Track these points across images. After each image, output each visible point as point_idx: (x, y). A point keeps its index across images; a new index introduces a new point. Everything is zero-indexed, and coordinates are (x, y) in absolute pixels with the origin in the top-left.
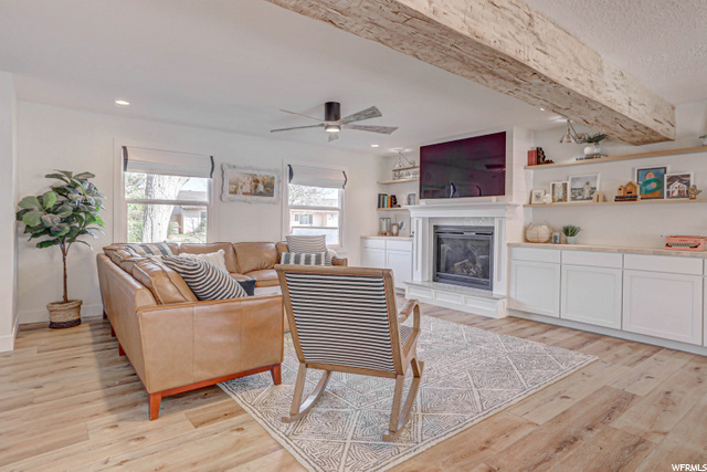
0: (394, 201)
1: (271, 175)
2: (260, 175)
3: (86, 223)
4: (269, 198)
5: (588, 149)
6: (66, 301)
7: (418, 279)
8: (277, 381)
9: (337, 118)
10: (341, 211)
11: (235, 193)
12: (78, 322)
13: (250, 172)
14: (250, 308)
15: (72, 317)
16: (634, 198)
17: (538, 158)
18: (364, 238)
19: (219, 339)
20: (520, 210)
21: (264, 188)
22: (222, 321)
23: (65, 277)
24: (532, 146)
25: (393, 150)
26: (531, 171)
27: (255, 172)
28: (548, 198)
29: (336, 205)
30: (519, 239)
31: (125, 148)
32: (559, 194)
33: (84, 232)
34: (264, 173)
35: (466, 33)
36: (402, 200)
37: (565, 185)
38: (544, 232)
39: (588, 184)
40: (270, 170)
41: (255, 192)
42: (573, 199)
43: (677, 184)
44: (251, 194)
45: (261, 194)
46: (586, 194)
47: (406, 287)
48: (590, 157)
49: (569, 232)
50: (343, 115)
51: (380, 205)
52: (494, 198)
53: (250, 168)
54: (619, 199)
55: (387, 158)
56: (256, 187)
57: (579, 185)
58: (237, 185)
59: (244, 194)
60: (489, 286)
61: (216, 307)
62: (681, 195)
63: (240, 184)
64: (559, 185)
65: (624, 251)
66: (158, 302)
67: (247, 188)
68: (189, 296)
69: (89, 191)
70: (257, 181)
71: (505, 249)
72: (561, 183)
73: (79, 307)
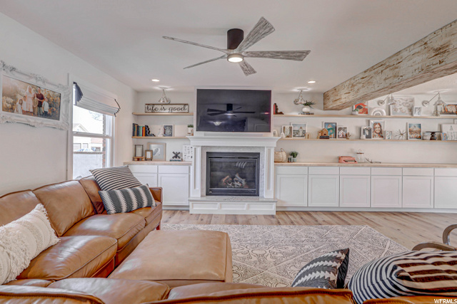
0: (148, 131)
1: (58, 90)
2: (46, 89)
4: (56, 122)
7: (196, 195)
11: (12, 109)
13: (33, 81)
16: (328, 138)
21: (49, 107)
27: (40, 84)
32: (288, 133)
37: (291, 128)
38: (284, 155)
39: (301, 128)
40: (56, 84)
41: (39, 109)
42: (294, 136)
43: (342, 131)
44: (33, 114)
45: (46, 115)
46: (301, 134)
47: (189, 204)
49: (294, 155)
51: (135, 134)
54: (321, 138)
56: (40, 105)
57: (297, 128)
58: (14, 97)
59: (25, 113)
60: (256, 194)
63: (19, 97)
64: (287, 127)
67: (29, 105)
70: (41, 97)
72: (288, 126)
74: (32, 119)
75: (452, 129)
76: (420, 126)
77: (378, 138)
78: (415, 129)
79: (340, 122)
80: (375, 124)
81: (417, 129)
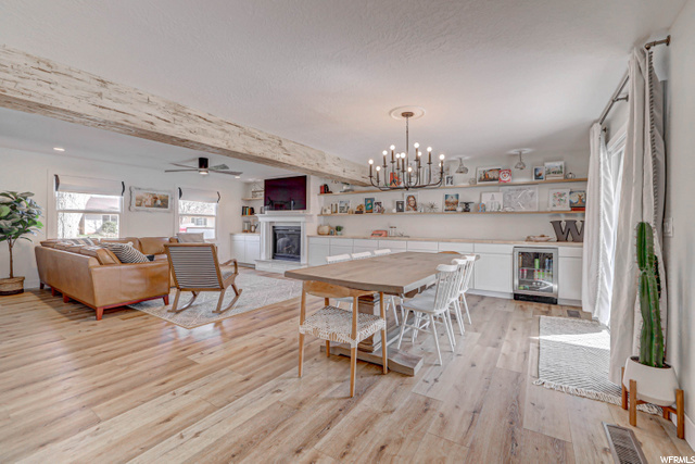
0: (252, 211)
1: (166, 194)
3: (28, 226)
5: (345, 187)
6: (12, 277)
7: (263, 258)
8: (167, 303)
9: (206, 166)
10: (216, 217)
11: (140, 205)
12: (21, 291)
14: (152, 267)
15: (18, 288)
16: (362, 212)
17: (325, 190)
18: (232, 234)
19: (134, 281)
20: (315, 218)
21: (162, 203)
22: (137, 273)
23: (11, 261)
24: (322, 183)
25: (250, 180)
26: (323, 197)
28: (329, 212)
29: (214, 213)
30: (314, 232)
31: (56, 176)
32: (334, 210)
33: (26, 232)
35: (245, 152)
36: (257, 210)
37: (337, 205)
38: (326, 229)
39: (346, 204)
40: (165, 192)
41: (154, 204)
42: (340, 212)
43: (377, 206)
44: (151, 206)
45: (159, 206)
46: (345, 210)
47: (255, 263)
48: (345, 191)
49: (339, 229)
50: (210, 165)
51: (244, 213)
52: (301, 211)
53: (151, 189)
54: (357, 213)
55: (248, 184)
56: (155, 202)
57: (342, 205)
58: (141, 200)
59: (147, 206)
60: (299, 259)
61: (132, 266)
62: (379, 211)
63: (144, 200)
64: (334, 204)
65: (353, 238)
66: (101, 264)
67: (149, 203)
68: (117, 261)
69: (30, 205)
70: (156, 198)
71: (306, 239)
73: (22, 281)
75: (493, 198)
76: (457, 196)
77: (412, 211)
78: (452, 201)
79: (378, 197)
80: (409, 197)
81: (454, 200)
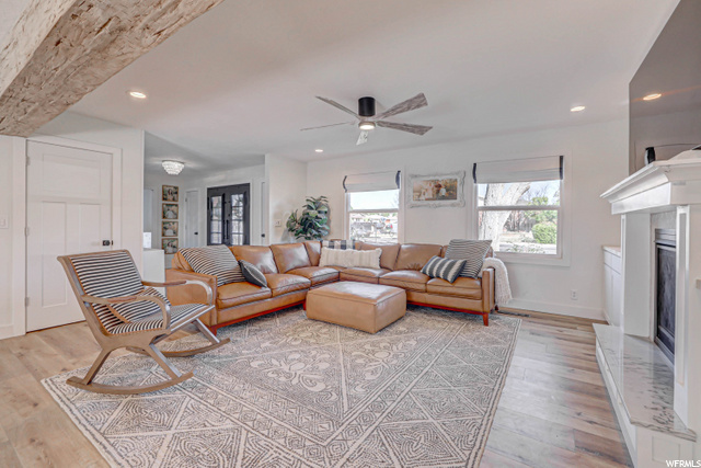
1: (453, 177)
2: (442, 179)
4: (453, 201)
10: (560, 210)
13: (432, 178)
18: (603, 249)
21: (446, 192)
27: (436, 178)
31: (346, 177)
34: (445, 178)
40: (451, 174)
41: (437, 195)
44: (433, 199)
45: (443, 198)
56: (438, 191)
59: (427, 200)
63: (423, 191)
67: (429, 194)
70: (440, 186)
74: (431, 203)
